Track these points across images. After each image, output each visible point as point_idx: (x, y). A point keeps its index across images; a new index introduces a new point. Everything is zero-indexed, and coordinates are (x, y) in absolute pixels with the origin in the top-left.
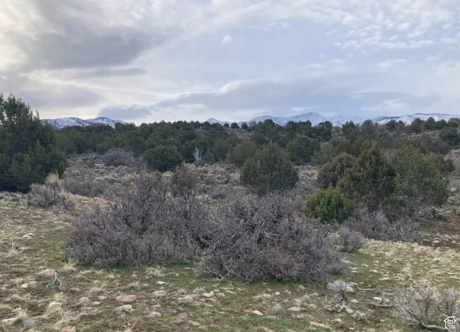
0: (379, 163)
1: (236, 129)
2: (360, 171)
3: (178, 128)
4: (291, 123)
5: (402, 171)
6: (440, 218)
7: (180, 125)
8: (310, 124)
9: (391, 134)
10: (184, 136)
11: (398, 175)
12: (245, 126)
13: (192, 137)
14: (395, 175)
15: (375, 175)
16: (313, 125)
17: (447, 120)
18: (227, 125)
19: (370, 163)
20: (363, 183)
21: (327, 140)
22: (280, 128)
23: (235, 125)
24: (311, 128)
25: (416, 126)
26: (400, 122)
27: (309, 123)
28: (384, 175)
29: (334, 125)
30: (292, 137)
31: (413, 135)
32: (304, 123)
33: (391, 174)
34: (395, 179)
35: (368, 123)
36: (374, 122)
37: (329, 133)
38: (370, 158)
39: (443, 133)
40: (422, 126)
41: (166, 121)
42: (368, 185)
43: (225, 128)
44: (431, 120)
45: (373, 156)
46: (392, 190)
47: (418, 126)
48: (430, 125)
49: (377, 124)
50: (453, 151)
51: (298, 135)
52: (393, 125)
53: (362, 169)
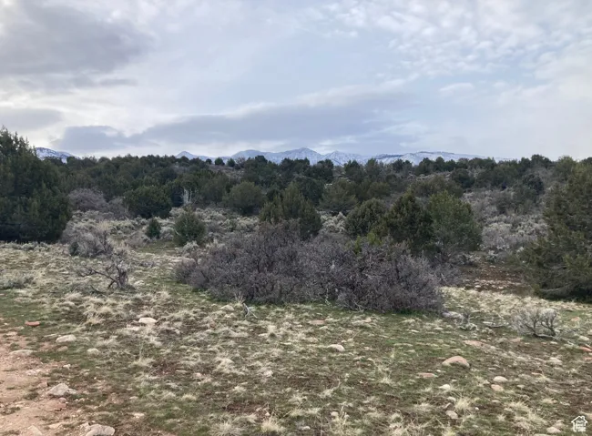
0: (416, 208)
1: (221, 167)
2: (396, 217)
3: (150, 164)
4: (287, 161)
5: (439, 217)
6: (471, 264)
7: (150, 161)
8: (308, 162)
9: (398, 175)
10: (161, 174)
11: (435, 221)
12: (231, 163)
13: (172, 175)
14: (432, 222)
15: (411, 222)
16: (311, 164)
17: (456, 160)
18: (209, 161)
19: (407, 209)
20: (400, 229)
21: (329, 181)
22: (274, 166)
23: (219, 162)
24: (310, 167)
25: (425, 167)
26: (407, 162)
27: (306, 161)
28: (421, 221)
29: (335, 164)
30: (289, 178)
31: (422, 176)
32: (301, 161)
33: (427, 220)
34: (433, 225)
35: (372, 162)
36: (379, 161)
37: (331, 173)
38: (407, 204)
39: (454, 174)
40: (431, 167)
41: (133, 155)
42: (405, 232)
43: (208, 164)
44: (440, 160)
45: (409, 202)
46: (428, 237)
47: (427, 166)
48: (440, 165)
49: (382, 164)
50: (466, 195)
51: (296, 175)
52: (400, 165)
53: (399, 215)
